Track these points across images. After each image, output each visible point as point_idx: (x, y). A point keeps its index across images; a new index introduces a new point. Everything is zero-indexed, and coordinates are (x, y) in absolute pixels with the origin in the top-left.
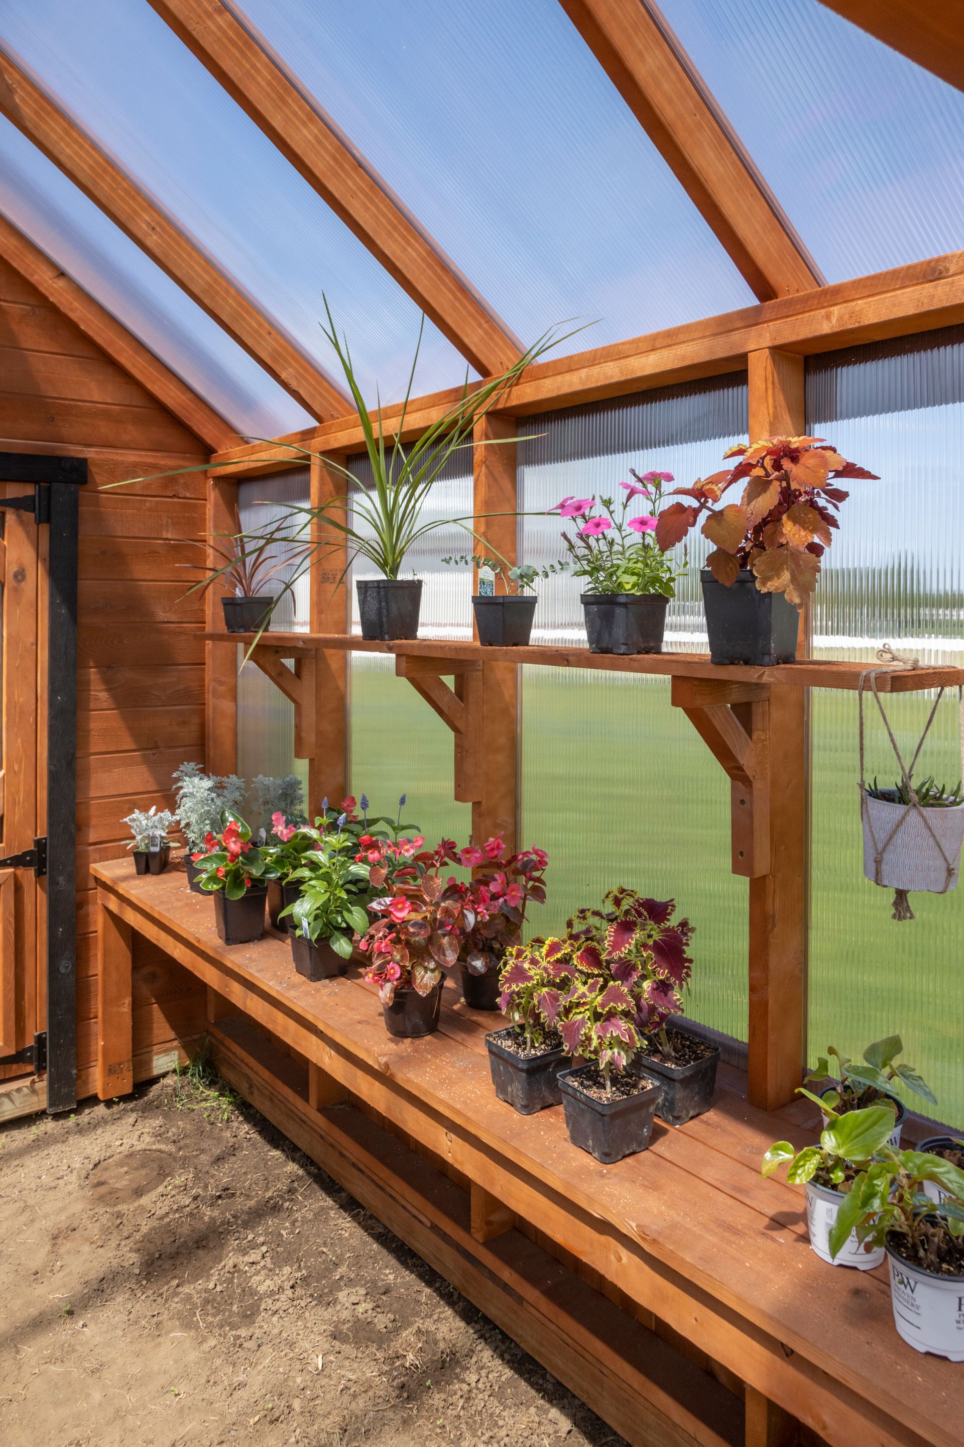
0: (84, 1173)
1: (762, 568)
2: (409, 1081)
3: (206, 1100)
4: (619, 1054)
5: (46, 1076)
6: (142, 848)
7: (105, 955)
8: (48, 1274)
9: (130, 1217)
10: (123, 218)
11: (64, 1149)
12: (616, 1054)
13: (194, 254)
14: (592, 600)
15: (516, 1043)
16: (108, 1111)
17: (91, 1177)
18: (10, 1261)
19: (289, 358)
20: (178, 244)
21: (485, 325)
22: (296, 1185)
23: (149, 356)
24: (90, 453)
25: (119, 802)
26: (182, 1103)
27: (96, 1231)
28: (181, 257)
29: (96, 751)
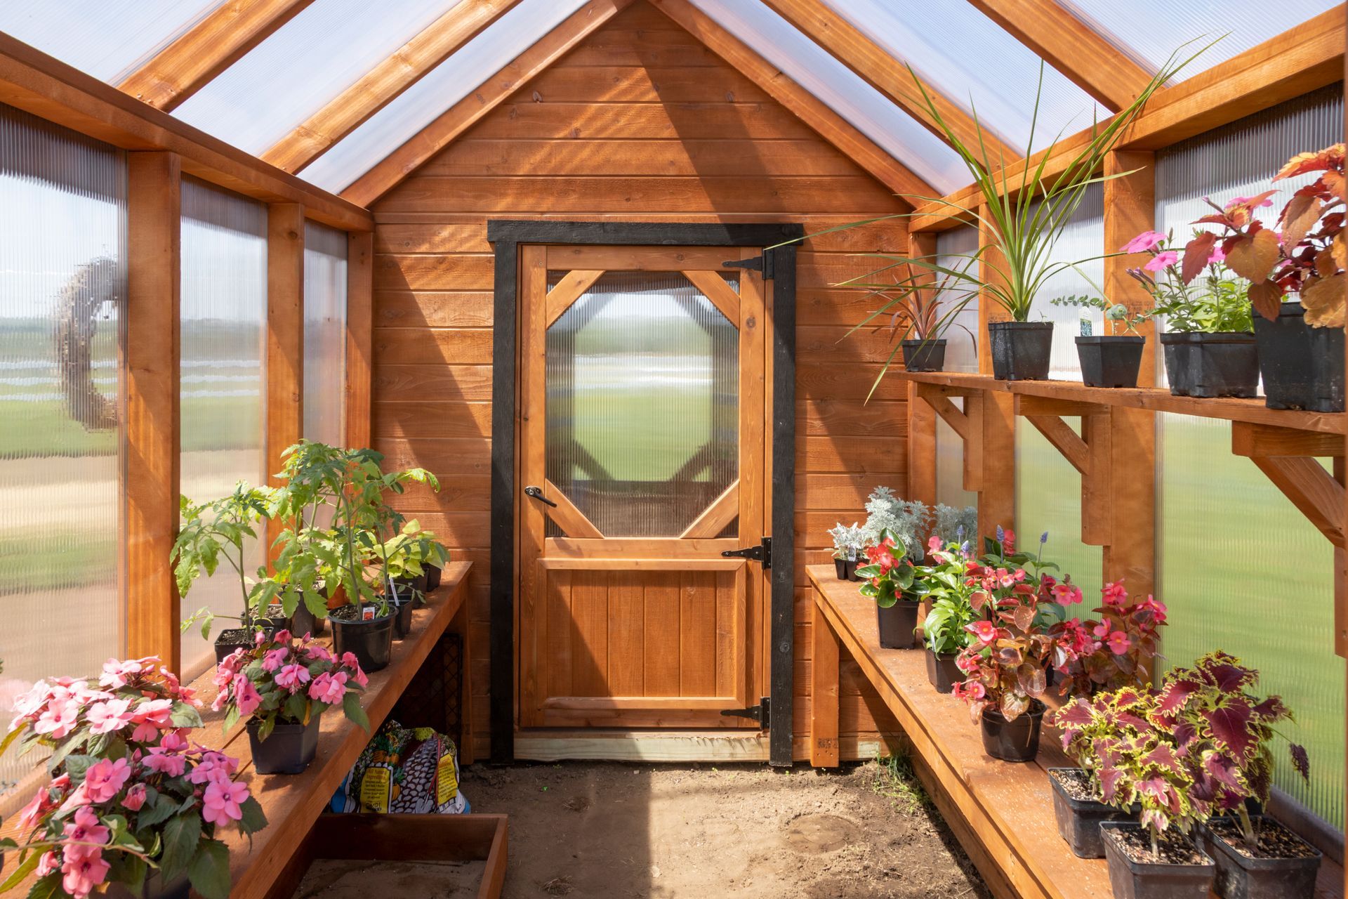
0: (785, 820)
1: (1313, 299)
2: (982, 795)
3: (898, 791)
4: (1161, 817)
5: (769, 734)
6: (842, 557)
7: (816, 644)
8: (741, 886)
9: (810, 864)
10: (800, 21)
11: (775, 796)
12: (1158, 816)
13: (861, 39)
14: (1169, 339)
15: (1083, 785)
16: (818, 778)
17: (791, 824)
18: (717, 865)
19: (953, 118)
20: (847, 33)
21: (1113, 60)
22: (957, 887)
23: (853, 131)
24: (807, 219)
25: (831, 515)
26: (878, 788)
27: (782, 866)
28: (850, 44)
29: (811, 470)
